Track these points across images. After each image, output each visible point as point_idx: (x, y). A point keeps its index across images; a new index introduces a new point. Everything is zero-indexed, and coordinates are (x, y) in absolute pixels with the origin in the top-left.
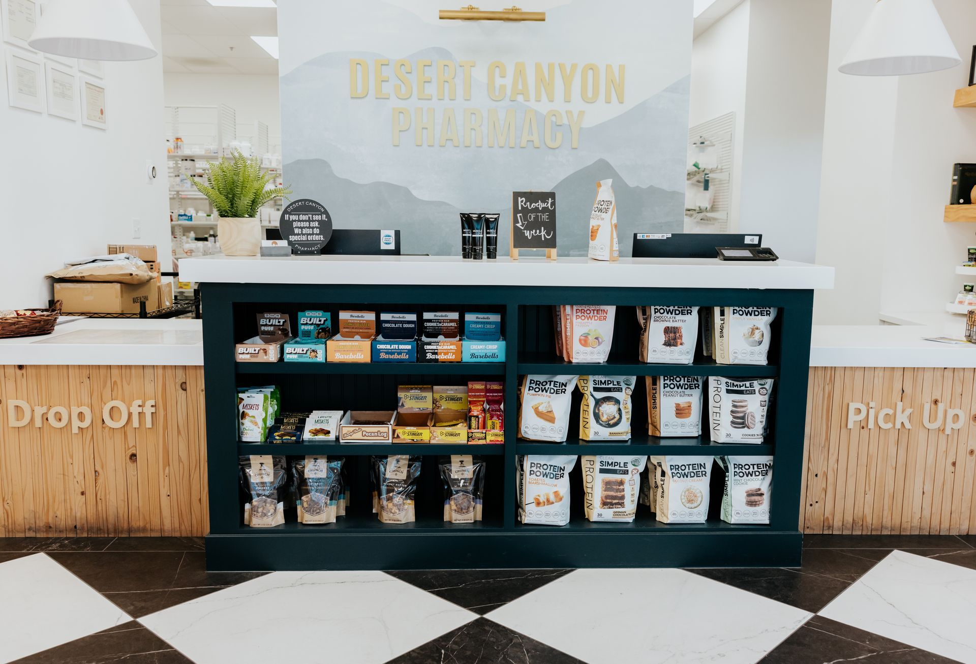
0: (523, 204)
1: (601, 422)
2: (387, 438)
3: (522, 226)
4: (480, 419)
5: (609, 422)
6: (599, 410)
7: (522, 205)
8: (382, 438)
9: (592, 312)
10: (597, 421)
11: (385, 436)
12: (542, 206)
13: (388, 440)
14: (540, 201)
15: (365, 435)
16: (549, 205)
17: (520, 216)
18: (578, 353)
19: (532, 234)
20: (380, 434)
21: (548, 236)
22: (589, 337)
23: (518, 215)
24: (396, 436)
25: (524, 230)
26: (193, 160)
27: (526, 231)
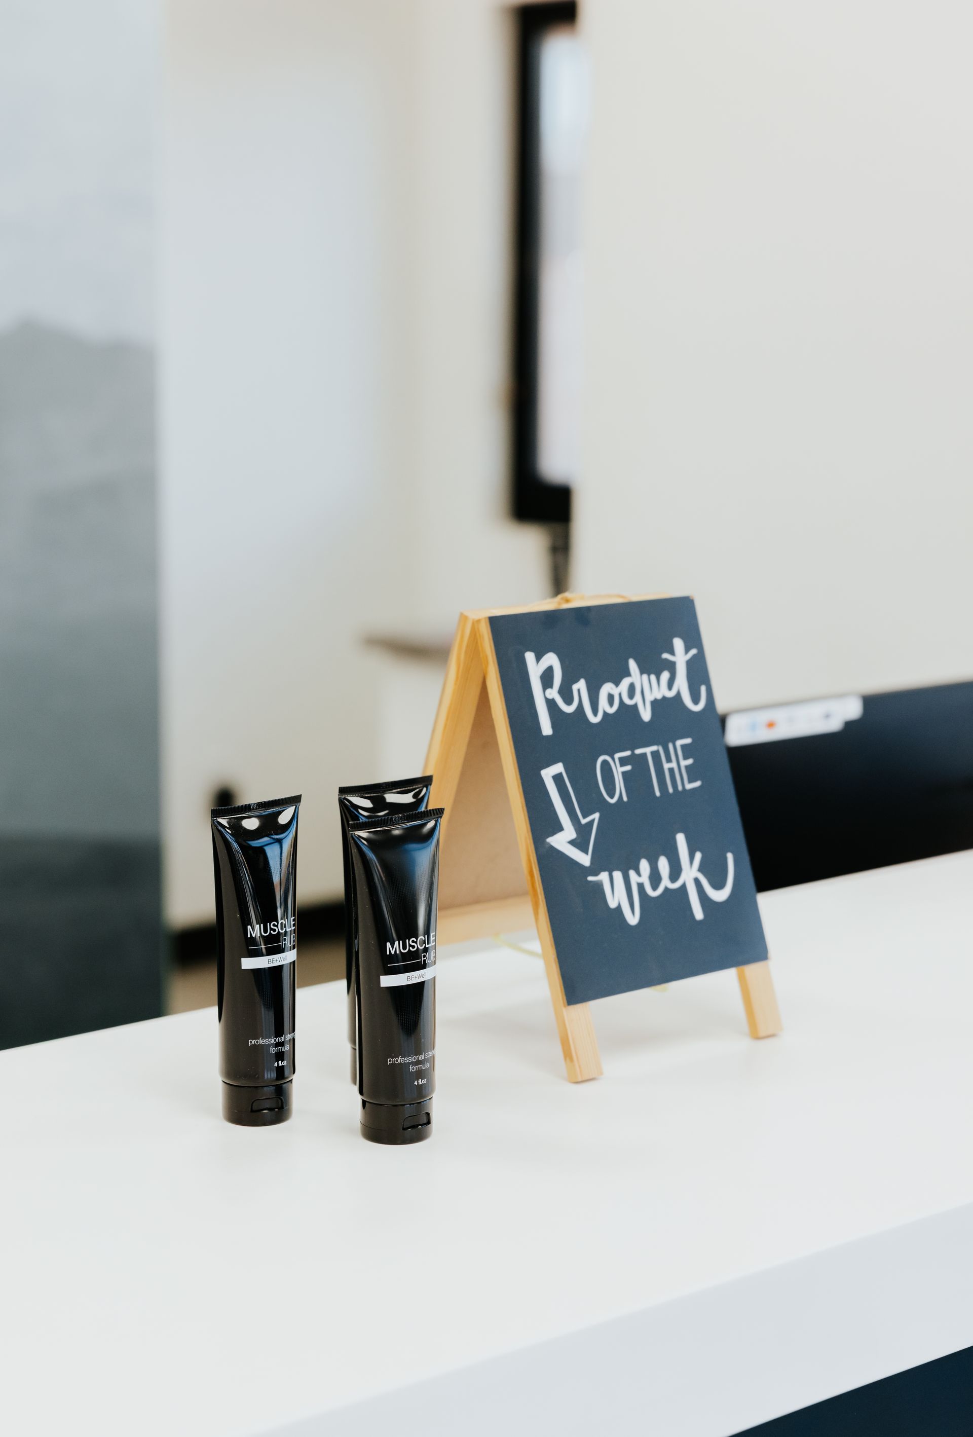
0: (553, 693)
3: (580, 843)
7: (551, 704)
12: (649, 698)
14: (633, 665)
16: (682, 683)
17: (558, 778)
19: (641, 886)
21: (718, 885)
23: (548, 774)
25: (595, 869)
27: (604, 877)
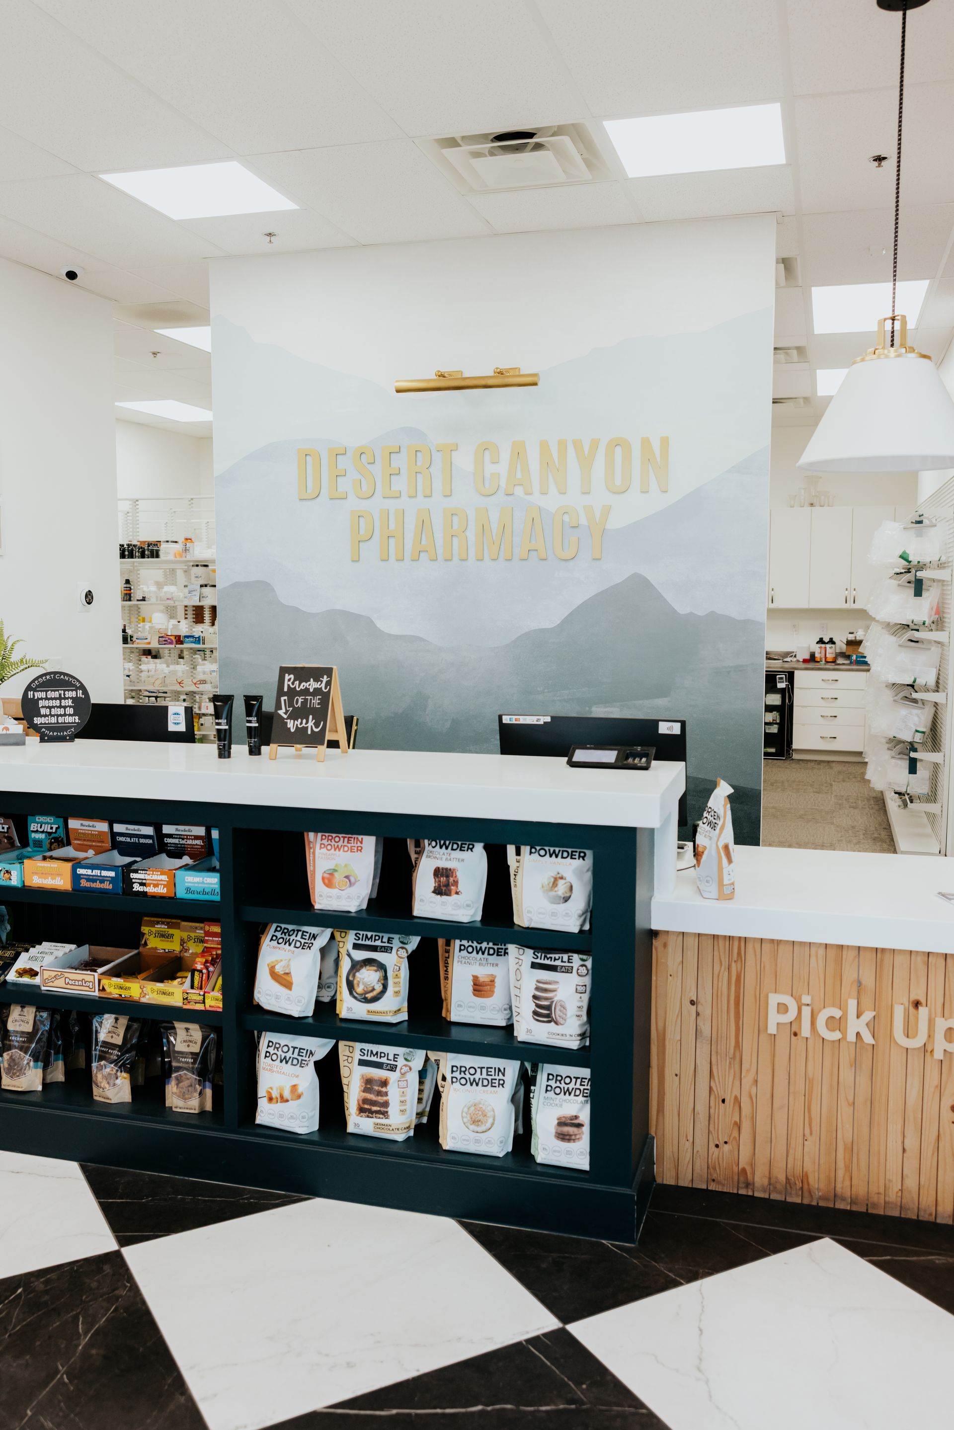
0: (290, 683)
1: (355, 994)
2: (93, 990)
3: (286, 713)
4: (204, 975)
5: (367, 996)
6: (354, 976)
7: (289, 685)
8: (87, 989)
9: (342, 839)
10: (351, 993)
11: (91, 987)
12: (314, 687)
13: (95, 992)
14: (312, 680)
15: (68, 983)
16: (323, 685)
17: (285, 700)
18: (321, 896)
19: (297, 725)
20: (85, 983)
21: (317, 727)
22: (336, 874)
23: (283, 699)
24: (101, 988)
25: (287, 719)
26: (206, 566)
27: (289, 721)
